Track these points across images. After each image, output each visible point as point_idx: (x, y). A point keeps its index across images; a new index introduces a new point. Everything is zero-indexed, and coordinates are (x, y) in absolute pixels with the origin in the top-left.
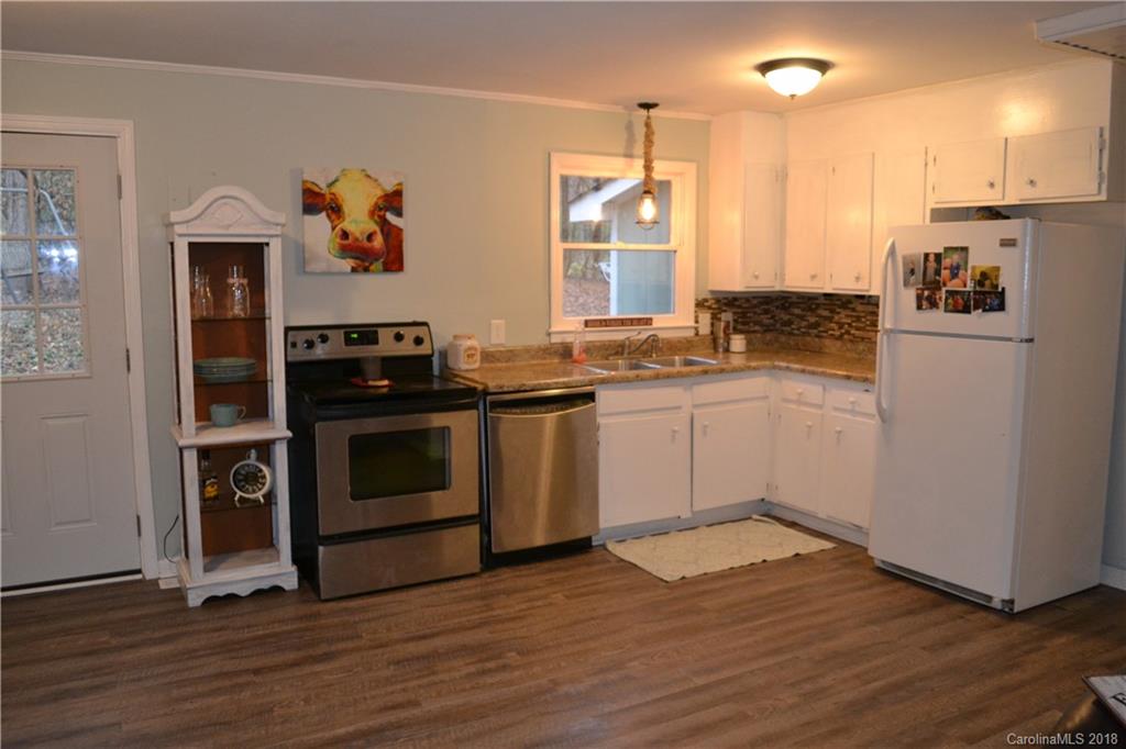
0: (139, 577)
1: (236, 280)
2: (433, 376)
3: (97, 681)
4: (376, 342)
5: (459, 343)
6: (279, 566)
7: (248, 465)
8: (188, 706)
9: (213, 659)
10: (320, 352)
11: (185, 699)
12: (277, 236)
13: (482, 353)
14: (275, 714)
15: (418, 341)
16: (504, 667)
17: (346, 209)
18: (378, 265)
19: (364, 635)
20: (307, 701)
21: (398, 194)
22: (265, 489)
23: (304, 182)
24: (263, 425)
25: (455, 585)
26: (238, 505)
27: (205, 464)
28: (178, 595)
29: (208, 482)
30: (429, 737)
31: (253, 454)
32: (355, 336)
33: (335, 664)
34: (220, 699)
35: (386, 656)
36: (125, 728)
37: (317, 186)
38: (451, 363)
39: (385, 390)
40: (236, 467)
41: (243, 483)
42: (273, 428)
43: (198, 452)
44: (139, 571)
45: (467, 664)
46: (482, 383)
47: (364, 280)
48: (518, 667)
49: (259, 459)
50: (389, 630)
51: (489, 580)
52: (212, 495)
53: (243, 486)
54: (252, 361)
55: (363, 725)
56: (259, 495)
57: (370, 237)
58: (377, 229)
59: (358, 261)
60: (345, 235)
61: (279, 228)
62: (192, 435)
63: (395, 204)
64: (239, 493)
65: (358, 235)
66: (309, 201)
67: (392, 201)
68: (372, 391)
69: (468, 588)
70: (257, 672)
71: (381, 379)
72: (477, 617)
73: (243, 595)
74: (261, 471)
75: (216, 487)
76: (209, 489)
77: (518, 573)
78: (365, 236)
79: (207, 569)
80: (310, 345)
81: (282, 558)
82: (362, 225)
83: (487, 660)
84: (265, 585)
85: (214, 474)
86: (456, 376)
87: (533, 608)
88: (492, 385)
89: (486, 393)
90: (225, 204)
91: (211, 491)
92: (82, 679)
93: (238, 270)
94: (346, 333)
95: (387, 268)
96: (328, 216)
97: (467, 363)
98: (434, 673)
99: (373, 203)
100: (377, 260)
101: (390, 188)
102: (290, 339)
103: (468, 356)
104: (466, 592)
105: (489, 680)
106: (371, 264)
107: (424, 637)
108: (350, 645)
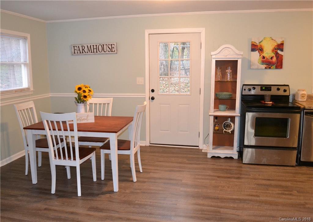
0: (198, 148)
1: (229, 71)
2: (289, 102)
3: (180, 169)
4: (271, 90)
5: (299, 92)
6: (233, 151)
7: (228, 122)
8: (199, 180)
9: (208, 171)
10: (253, 92)
11: (199, 179)
12: (240, 58)
13: (307, 96)
14: (219, 188)
15: (285, 91)
16: (291, 194)
17: (264, 50)
18: (274, 66)
19: (251, 175)
20: (228, 187)
21: (282, 44)
22: (231, 130)
23: (252, 42)
24: (233, 112)
25: (285, 168)
26: (224, 133)
27: (216, 120)
28: (206, 154)
29: (216, 125)
30: (258, 206)
31: (229, 119)
32: (264, 88)
33: (240, 180)
34: (207, 181)
35: (255, 182)
36: (183, 181)
37: (256, 43)
38: (296, 99)
39: (271, 105)
40: (224, 123)
41: (226, 127)
42: (235, 113)
43: (214, 117)
44: (198, 146)
45: (279, 190)
46: (303, 106)
47: (269, 71)
48: (295, 196)
49: (231, 121)
50: (259, 175)
51: (297, 169)
52: (217, 129)
53: (226, 128)
54: (231, 93)
55: (241, 197)
56: (230, 131)
57: (272, 58)
58: (274, 55)
59: (267, 66)
60: (264, 57)
61: (241, 56)
62: (213, 112)
63: (281, 48)
64: (225, 130)
65: (268, 57)
66: (253, 48)
67: (280, 47)
68: (266, 105)
69: (289, 170)
70: (218, 177)
71: (270, 101)
72: (288, 178)
73: (222, 157)
74: (231, 124)
75: (218, 127)
76: (216, 127)
77: (309, 169)
78: (270, 58)
79: (213, 149)
80: (250, 90)
81: (234, 150)
82: (270, 54)
83: (286, 191)
84: (228, 156)
85: (218, 123)
86: (296, 103)
87: (309, 180)
88: (307, 107)
89: (304, 109)
90: (226, 49)
91: (217, 128)
92: (177, 168)
93: (230, 68)
94: (261, 87)
95: (277, 68)
96: (259, 52)
97: (301, 99)
98: (268, 190)
99: (273, 47)
100: (274, 65)
101: (279, 42)
102: (244, 88)
103: (302, 97)
104: (288, 171)
105: (284, 196)
106: (271, 66)
107: (269, 180)
108: (246, 176)
